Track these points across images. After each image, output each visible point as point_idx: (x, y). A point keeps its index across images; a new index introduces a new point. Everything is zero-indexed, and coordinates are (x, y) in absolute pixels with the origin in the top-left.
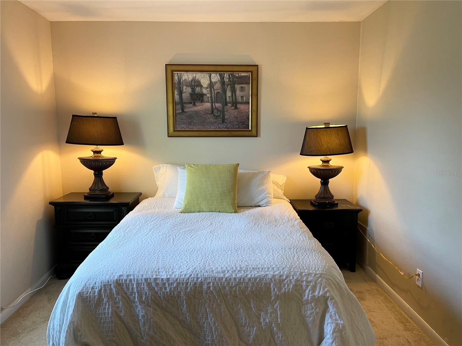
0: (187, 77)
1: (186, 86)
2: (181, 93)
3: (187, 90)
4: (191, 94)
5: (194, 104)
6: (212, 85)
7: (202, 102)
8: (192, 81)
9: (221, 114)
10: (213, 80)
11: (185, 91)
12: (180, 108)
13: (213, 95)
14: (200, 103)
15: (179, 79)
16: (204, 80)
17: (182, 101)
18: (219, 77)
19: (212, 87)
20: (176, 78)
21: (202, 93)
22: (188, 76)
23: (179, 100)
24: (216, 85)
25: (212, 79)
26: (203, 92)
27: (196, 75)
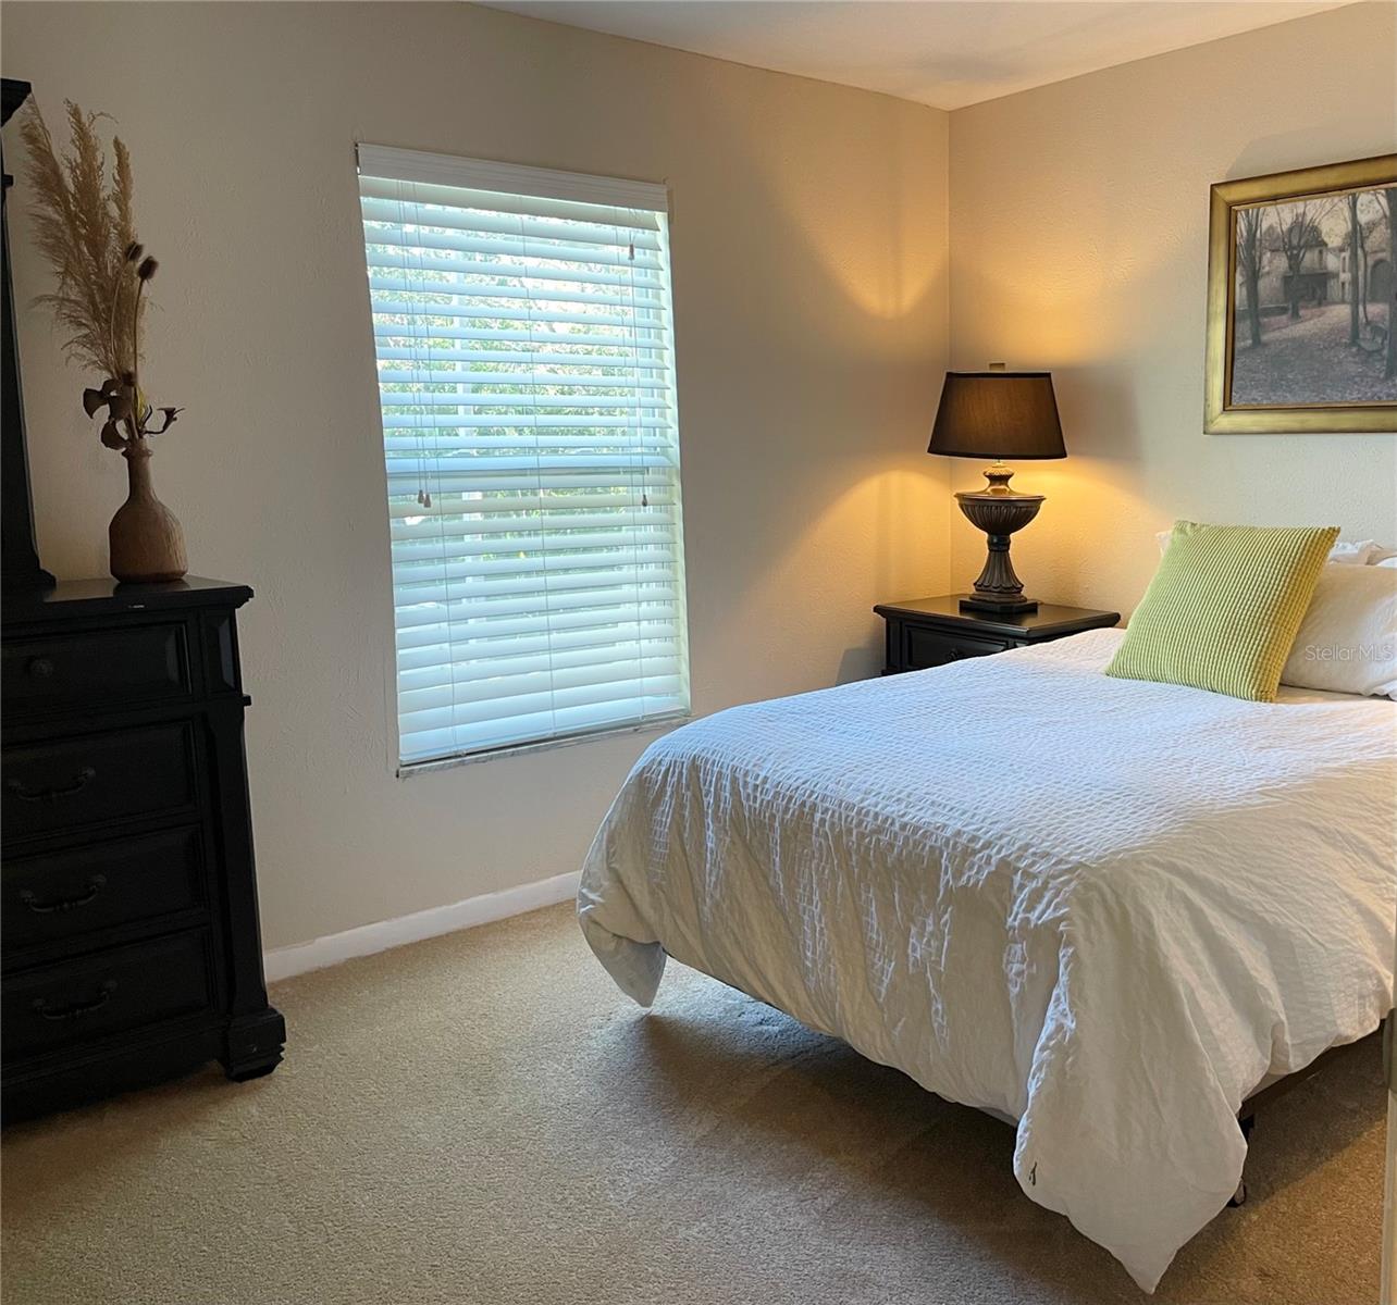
0: (1278, 218)
1: (1273, 251)
2: (1254, 277)
3: (1274, 265)
4: (1286, 280)
5: (1296, 315)
6: (1359, 235)
7: (1320, 304)
8: (1291, 230)
9: (1386, 342)
10: (1363, 218)
11: (1267, 269)
12: (1248, 334)
13: (1361, 273)
14: (1314, 307)
15: (1249, 231)
16: (1331, 219)
17: (1256, 306)
18: (1384, 201)
19: (1359, 242)
20: (1242, 226)
21: (1324, 271)
22: (1278, 214)
23: (1246, 302)
24: (1374, 234)
25: (1358, 212)
26: (1326, 268)
27: (1306, 207)
